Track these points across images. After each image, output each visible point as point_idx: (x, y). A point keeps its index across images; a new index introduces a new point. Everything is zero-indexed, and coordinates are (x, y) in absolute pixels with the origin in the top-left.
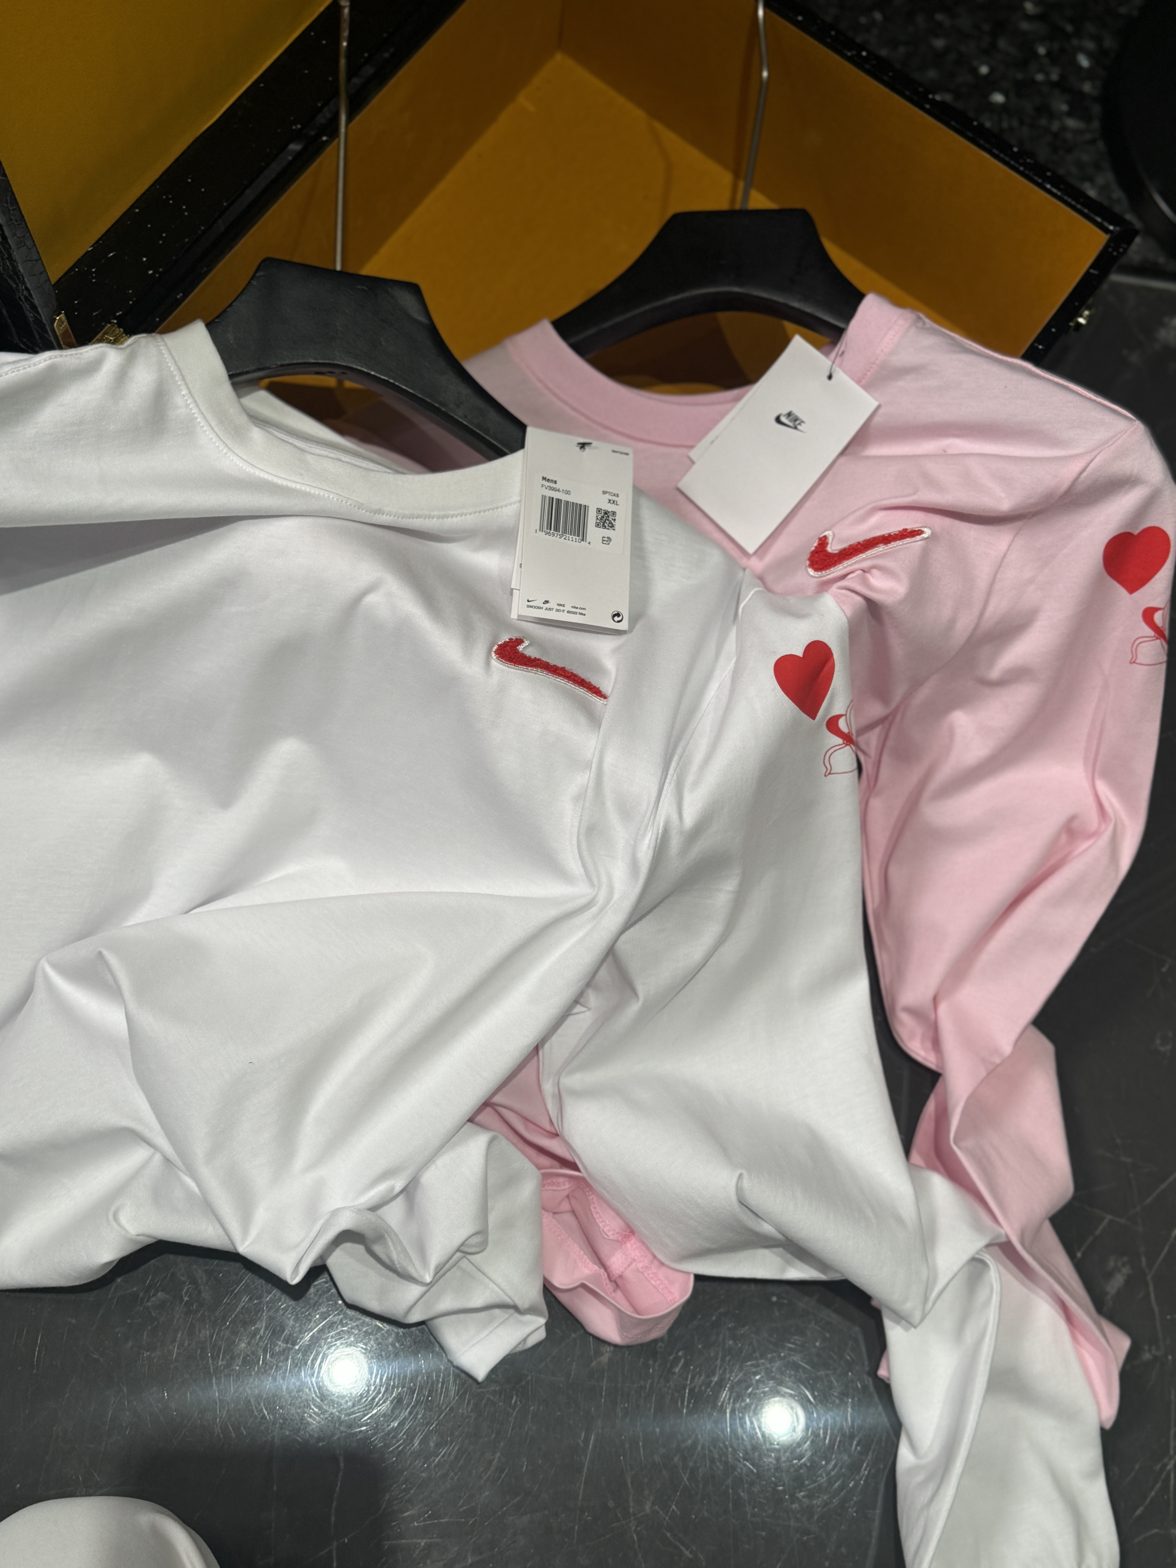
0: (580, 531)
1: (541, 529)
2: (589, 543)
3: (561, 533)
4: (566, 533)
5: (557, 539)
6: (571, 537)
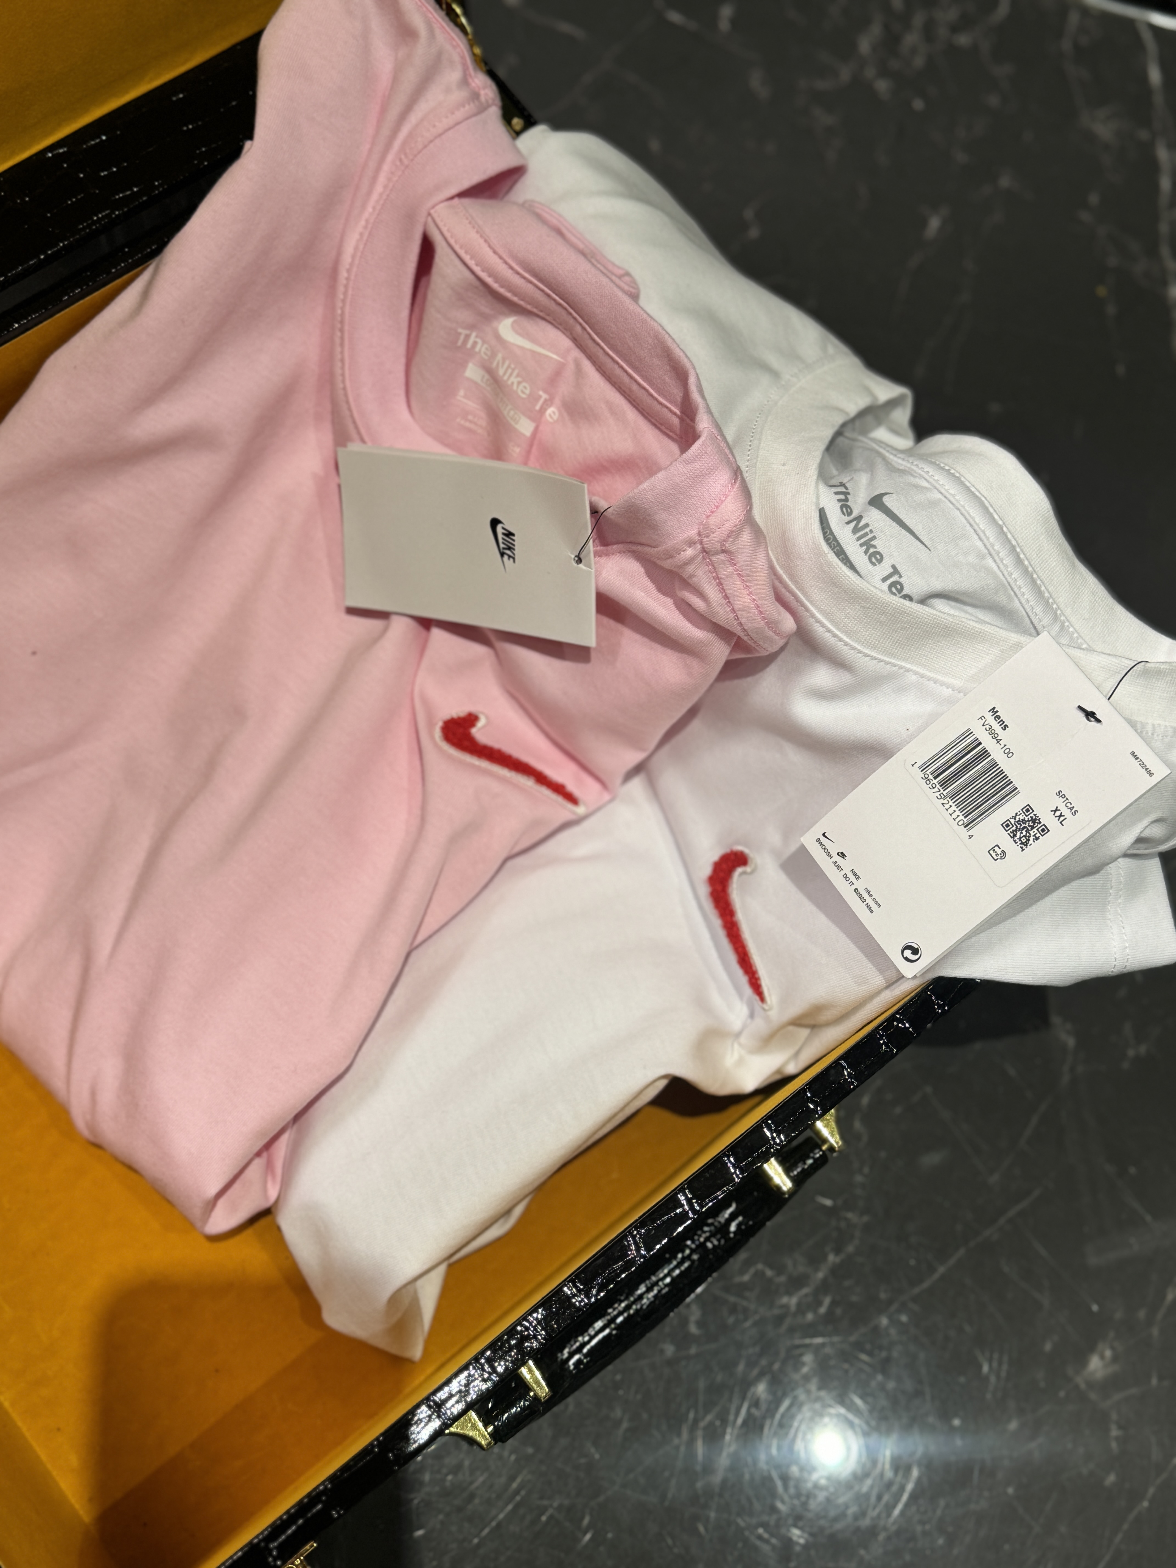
0: (974, 812)
2: (971, 837)
3: (945, 793)
4: (952, 797)
5: (933, 795)
6: (954, 808)
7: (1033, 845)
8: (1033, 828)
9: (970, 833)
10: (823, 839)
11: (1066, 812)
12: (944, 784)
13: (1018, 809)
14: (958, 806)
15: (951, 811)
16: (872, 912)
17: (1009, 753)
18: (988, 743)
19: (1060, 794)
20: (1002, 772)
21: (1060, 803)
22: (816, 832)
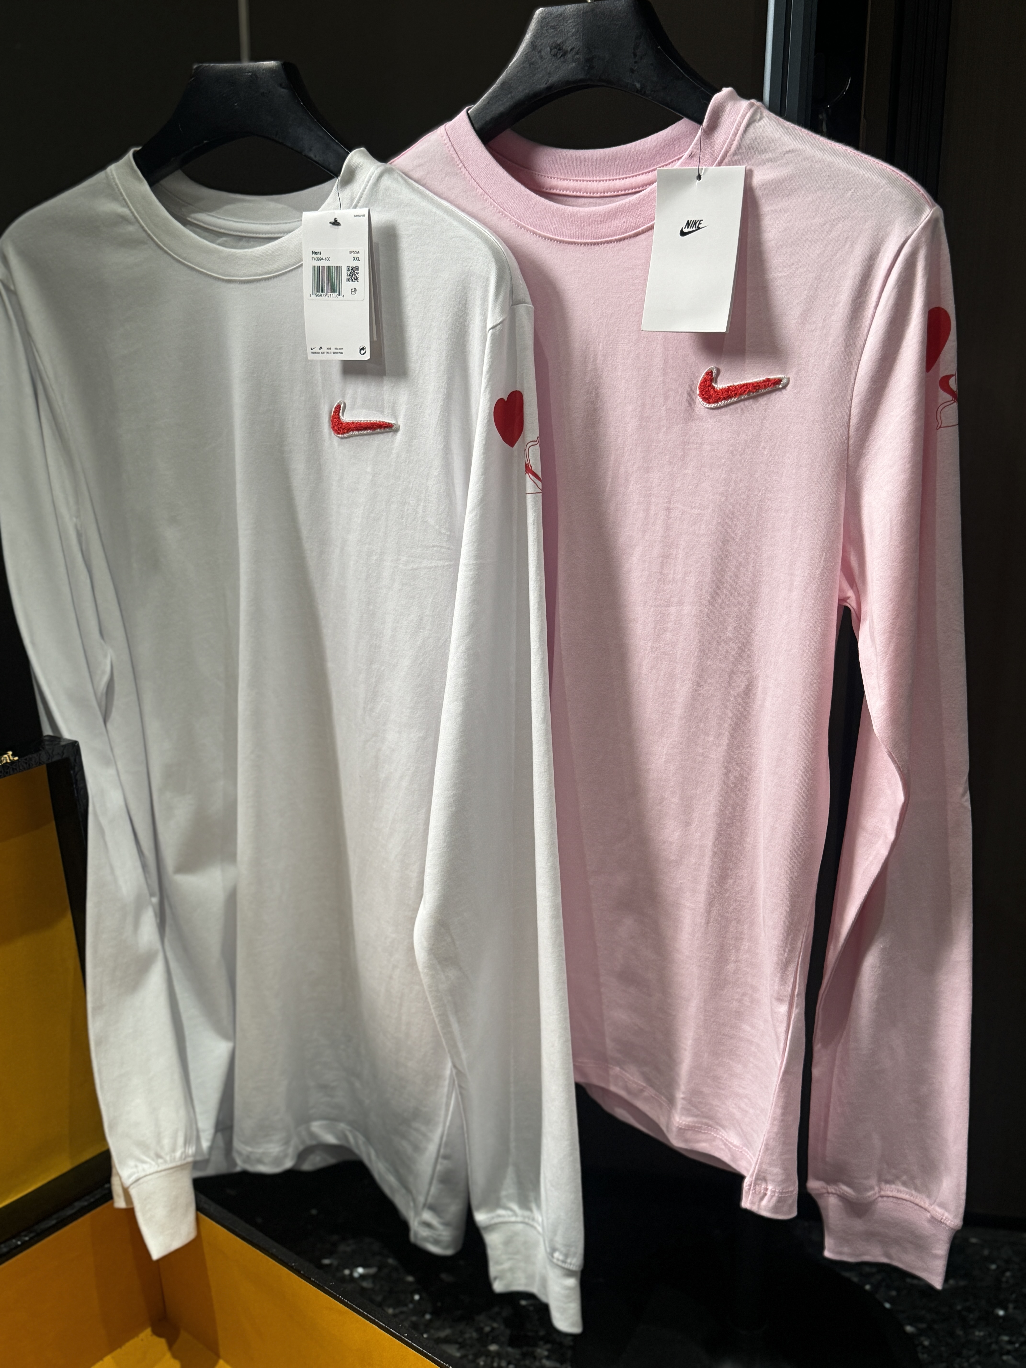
0: (337, 289)
1: (314, 294)
2: (343, 296)
3: (325, 293)
4: (328, 292)
5: (323, 298)
6: (332, 294)
7: (359, 276)
8: (354, 271)
9: (342, 295)
10: (313, 351)
11: (356, 255)
12: (323, 291)
13: (346, 271)
14: (332, 292)
15: (332, 296)
16: (343, 353)
17: (328, 259)
18: (321, 263)
19: (351, 252)
20: (332, 267)
21: (353, 255)
22: (309, 351)
